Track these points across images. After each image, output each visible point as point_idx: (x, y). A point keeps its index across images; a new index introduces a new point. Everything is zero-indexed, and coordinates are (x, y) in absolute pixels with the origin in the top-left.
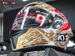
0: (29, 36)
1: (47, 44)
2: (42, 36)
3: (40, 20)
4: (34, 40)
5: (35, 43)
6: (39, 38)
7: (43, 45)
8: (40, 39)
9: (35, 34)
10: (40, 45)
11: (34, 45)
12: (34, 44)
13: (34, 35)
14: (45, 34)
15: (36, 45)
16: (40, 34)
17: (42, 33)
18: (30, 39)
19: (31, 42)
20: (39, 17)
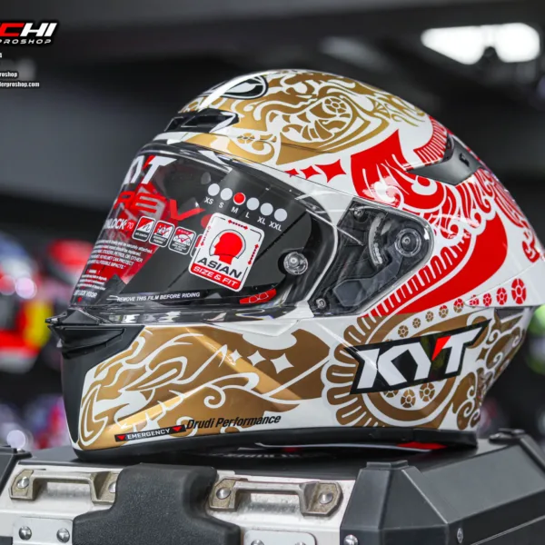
0: (149, 372)
1: (268, 420)
2: (234, 372)
3: (224, 265)
4: (182, 397)
5: (188, 418)
6: (209, 385)
7: (241, 429)
8: (220, 390)
9: (184, 360)
10: (223, 430)
11: (182, 428)
12: (179, 423)
13: (178, 365)
14: (257, 358)
15: (194, 432)
16: (218, 360)
17: (236, 355)
18: (154, 389)
19: (165, 407)
20: (217, 241)
